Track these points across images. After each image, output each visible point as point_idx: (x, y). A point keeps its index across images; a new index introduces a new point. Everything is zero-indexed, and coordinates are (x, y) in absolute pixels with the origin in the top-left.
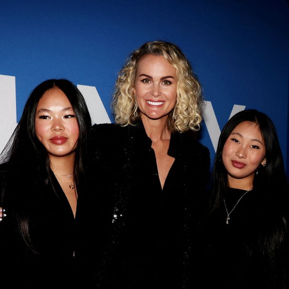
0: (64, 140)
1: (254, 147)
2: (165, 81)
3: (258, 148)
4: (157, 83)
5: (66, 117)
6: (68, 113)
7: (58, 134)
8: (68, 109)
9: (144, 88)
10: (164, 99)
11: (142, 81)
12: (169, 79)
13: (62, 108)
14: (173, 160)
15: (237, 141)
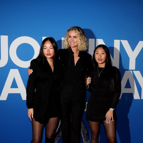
0: (50, 54)
1: (103, 54)
2: (75, 37)
3: (104, 54)
4: (72, 38)
5: (51, 48)
6: (51, 47)
7: (48, 53)
8: (51, 46)
9: (69, 39)
10: (75, 42)
11: (69, 37)
12: (76, 37)
13: (50, 46)
14: (79, 58)
15: (98, 54)
